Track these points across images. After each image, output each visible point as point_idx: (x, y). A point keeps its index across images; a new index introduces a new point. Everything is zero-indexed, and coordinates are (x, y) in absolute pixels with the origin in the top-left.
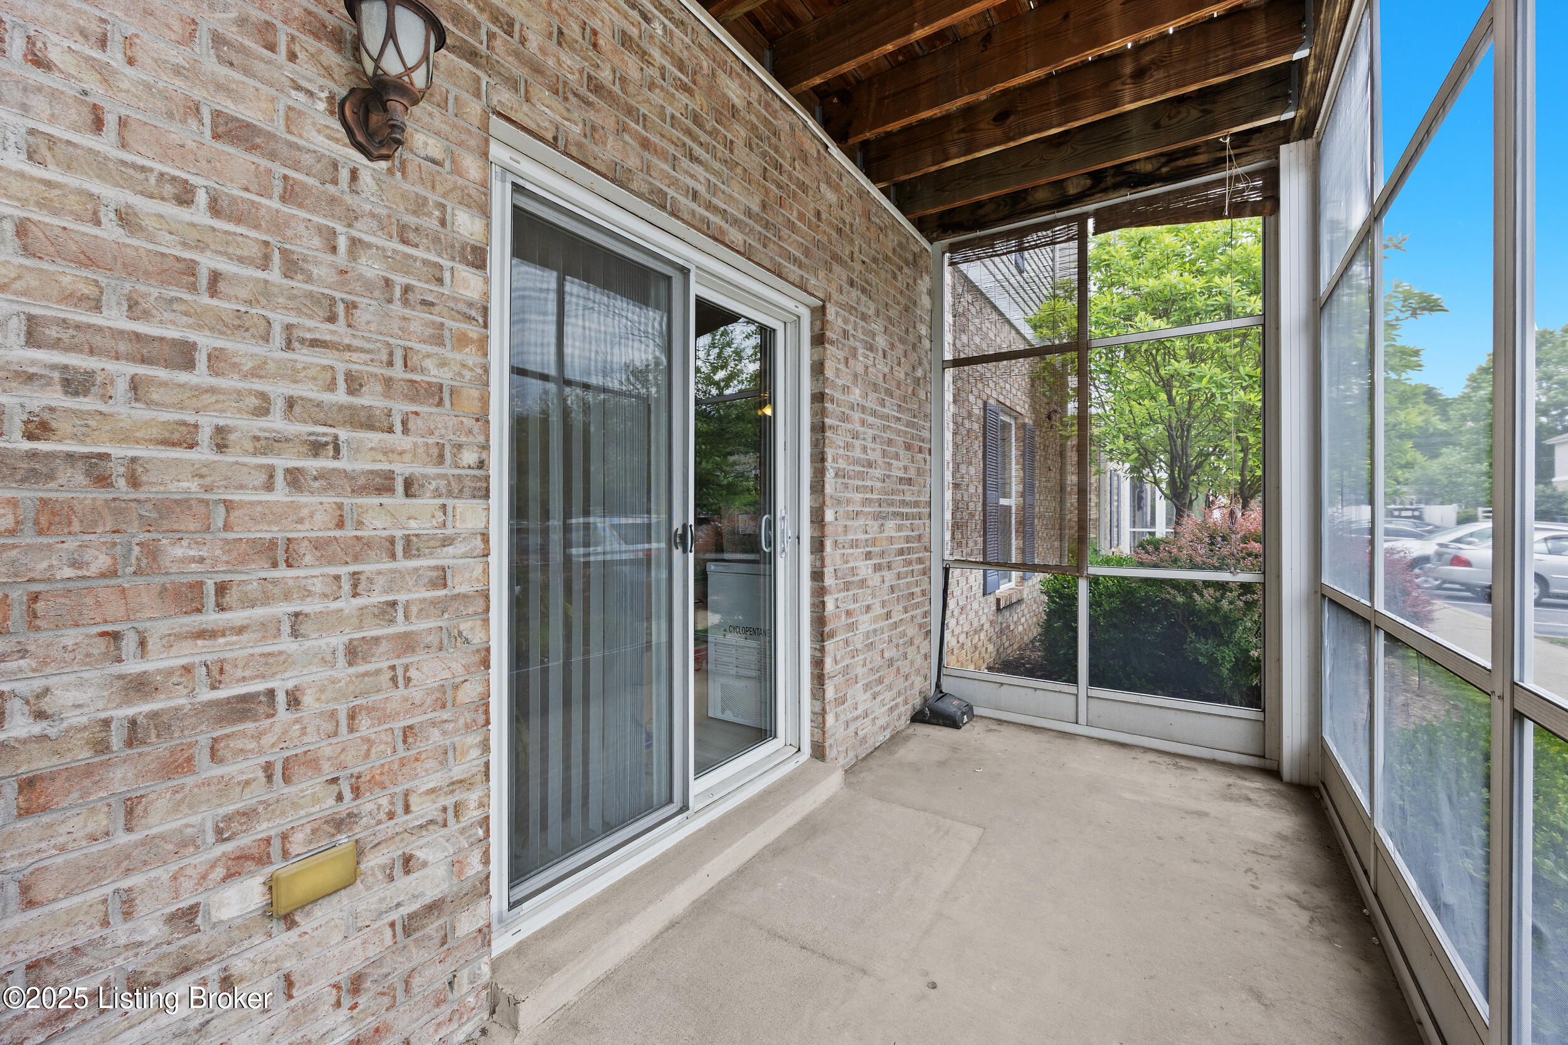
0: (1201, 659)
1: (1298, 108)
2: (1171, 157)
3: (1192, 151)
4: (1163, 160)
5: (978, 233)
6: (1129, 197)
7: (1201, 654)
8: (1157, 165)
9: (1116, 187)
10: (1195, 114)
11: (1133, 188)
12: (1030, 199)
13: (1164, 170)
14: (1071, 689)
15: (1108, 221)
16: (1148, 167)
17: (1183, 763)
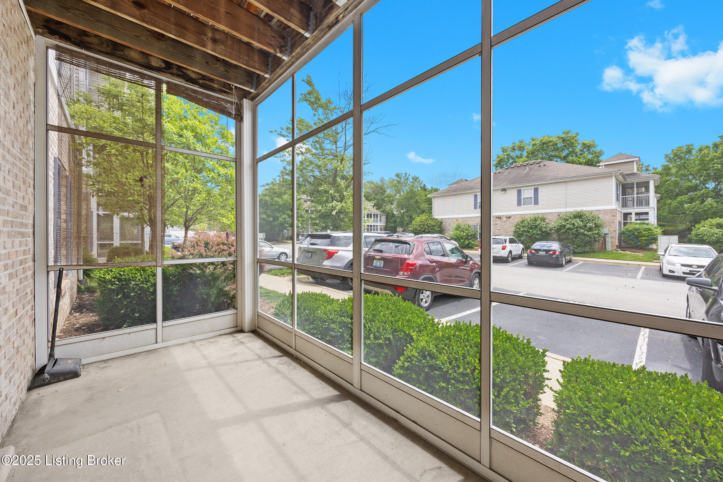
0: (204, 296)
1: (256, 90)
2: (204, 77)
3: (212, 80)
4: (200, 77)
5: (83, 51)
6: (184, 84)
7: (204, 294)
8: (197, 78)
9: (178, 76)
10: (222, 69)
11: (187, 81)
12: (126, 52)
13: (201, 81)
14: (153, 326)
15: (173, 90)
16: (193, 76)
17: (212, 340)
